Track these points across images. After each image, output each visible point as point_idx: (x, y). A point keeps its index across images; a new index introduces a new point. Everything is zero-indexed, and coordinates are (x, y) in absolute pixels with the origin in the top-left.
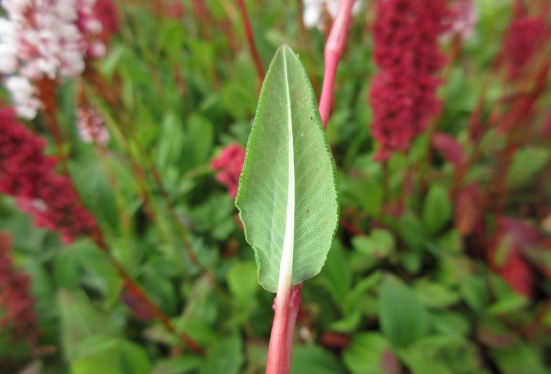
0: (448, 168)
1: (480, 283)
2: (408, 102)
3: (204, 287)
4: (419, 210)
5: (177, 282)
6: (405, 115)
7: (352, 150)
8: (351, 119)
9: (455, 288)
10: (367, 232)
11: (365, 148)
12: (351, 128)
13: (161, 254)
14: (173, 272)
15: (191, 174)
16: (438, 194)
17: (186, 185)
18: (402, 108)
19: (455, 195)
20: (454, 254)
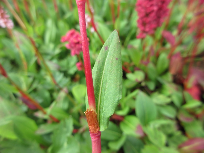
0: (168, 46)
1: (180, 94)
2: (155, 8)
3: (62, 94)
4: (155, 64)
5: (51, 91)
6: (153, 15)
7: (128, 39)
8: (128, 24)
9: (169, 97)
10: (133, 72)
11: (134, 37)
12: (128, 28)
13: (45, 79)
14: (50, 88)
15: (59, 46)
16: (163, 56)
17: (58, 51)
18: (153, 11)
19: (171, 57)
20: (169, 82)
